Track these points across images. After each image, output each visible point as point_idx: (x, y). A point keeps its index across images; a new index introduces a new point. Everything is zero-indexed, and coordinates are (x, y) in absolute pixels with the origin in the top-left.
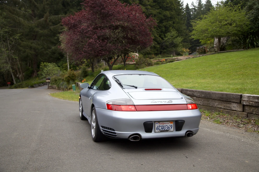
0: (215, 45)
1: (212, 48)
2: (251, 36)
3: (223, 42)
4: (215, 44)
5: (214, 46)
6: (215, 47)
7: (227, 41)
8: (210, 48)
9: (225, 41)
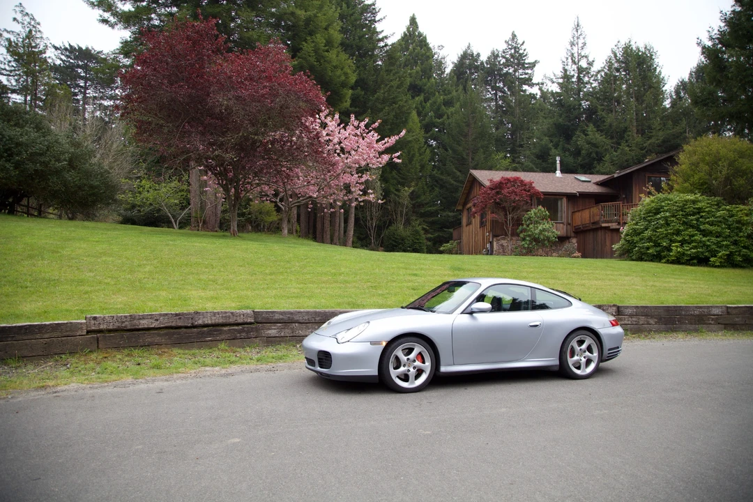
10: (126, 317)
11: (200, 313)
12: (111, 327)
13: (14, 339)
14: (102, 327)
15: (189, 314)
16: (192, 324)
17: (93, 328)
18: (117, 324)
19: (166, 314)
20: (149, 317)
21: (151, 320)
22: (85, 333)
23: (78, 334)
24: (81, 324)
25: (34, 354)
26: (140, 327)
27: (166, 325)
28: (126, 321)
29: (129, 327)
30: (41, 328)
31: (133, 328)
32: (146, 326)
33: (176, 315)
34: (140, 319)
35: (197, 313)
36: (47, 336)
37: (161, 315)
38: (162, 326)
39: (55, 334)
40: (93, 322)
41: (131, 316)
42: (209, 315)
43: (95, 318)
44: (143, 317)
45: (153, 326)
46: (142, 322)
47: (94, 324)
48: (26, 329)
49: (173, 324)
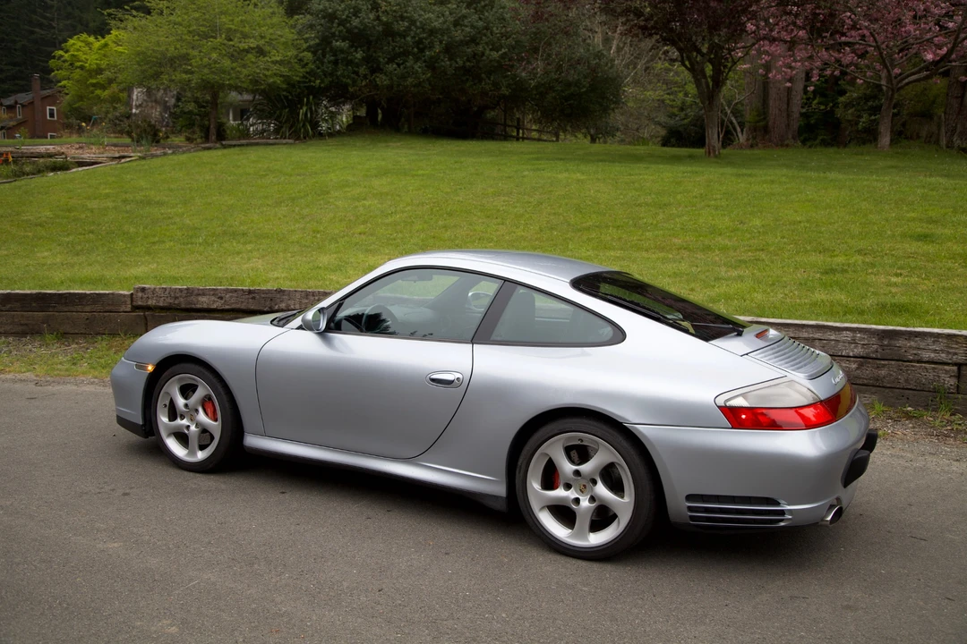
0: (136, 109)
1: (125, 120)
2: (311, 97)
3: (167, 102)
4: (137, 107)
5: (134, 111)
6: (135, 114)
7: (178, 99)
8: (117, 118)
9: (173, 97)
10: (181, 290)
11: (284, 291)
12: (161, 304)
13: (55, 309)
14: (150, 303)
15: (269, 291)
16: (270, 308)
17: (140, 303)
18: (169, 300)
19: (236, 291)
20: (212, 293)
21: (213, 298)
22: (129, 309)
23: (122, 310)
24: (124, 296)
25: (76, 331)
26: (199, 306)
27: (234, 306)
28: (181, 296)
29: (183, 306)
30: (81, 298)
31: (188, 307)
32: (205, 306)
33: (250, 292)
34: (199, 295)
35: (280, 291)
36: (88, 309)
37: (227, 291)
38: (227, 307)
39: (98, 307)
40: (140, 294)
41: (188, 289)
42: (298, 295)
43: (143, 290)
44: (203, 293)
45: (214, 306)
46: (200, 298)
47: (142, 298)
48: (66, 298)
49: (243, 306)
